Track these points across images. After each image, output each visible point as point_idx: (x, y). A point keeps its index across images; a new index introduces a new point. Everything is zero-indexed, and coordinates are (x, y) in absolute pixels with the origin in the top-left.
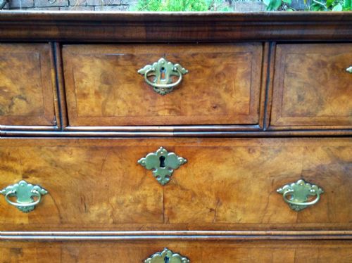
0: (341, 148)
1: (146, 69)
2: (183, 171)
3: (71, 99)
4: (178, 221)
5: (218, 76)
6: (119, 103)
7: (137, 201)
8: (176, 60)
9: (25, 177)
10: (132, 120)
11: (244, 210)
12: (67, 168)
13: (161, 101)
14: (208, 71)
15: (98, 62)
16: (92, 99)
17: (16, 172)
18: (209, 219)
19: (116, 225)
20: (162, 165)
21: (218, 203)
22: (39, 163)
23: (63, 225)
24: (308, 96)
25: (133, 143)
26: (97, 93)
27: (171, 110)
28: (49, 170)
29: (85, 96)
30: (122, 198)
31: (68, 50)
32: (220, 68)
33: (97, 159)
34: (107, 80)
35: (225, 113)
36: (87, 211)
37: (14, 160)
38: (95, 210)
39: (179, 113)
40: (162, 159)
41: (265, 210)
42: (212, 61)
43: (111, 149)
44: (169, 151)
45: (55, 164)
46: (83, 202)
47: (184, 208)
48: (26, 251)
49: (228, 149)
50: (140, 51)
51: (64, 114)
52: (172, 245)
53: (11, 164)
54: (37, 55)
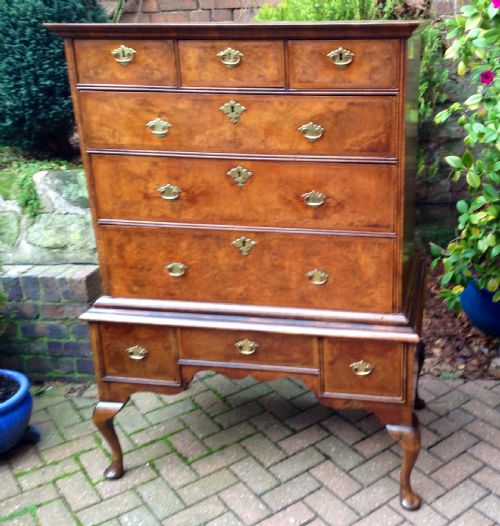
0: (331, 103)
1: (222, 53)
2: (244, 115)
3: (183, 70)
4: (244, 147)
5: (260, 58)
6: (208, 73)
7: (220, 134)
8: (237, 48)
9: (159, 117)
10: (215, 84)
11: (281, 142)
12: (181, 111)
13: (230, 73)
14: (254, 56)
15: (196, 50)
16: (194, 71)
17: (155, 113)
18: (262, 147)
19: (210, 149)
20: (233, 111)
21: (266, 137)
22: (167, 108)
23: (180, 147)
24: (309, 71)
25: (216, 97)
26: (197, 68)
27: (235, 78)
28: (173, 113)
29: (189, 69)
30: (212, 132)
31: (181, 44)
32: (261, 54)
33: (198, 107)
34: (201, 60)
35: (265, 80)
36: (192, 139)
37: (154, 106)
38: (198, 139)
39: (240, 79)
40: (233, 107)
41: (293, 142)
42: (256, 50)
43: (206, 101)
44: (237, 102)
45: (175, 109)
46: (191, 133)
47: (247, 138)
48: (160, 164)
49: (268, 102)
50: (218, 44)
51: (179, 80)
52: (243, 163)
53: (151, 108)
54: (166, 46)
